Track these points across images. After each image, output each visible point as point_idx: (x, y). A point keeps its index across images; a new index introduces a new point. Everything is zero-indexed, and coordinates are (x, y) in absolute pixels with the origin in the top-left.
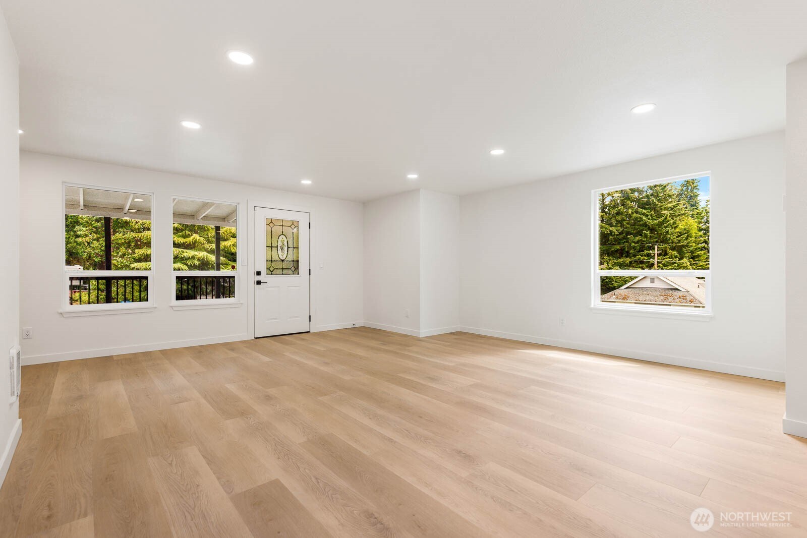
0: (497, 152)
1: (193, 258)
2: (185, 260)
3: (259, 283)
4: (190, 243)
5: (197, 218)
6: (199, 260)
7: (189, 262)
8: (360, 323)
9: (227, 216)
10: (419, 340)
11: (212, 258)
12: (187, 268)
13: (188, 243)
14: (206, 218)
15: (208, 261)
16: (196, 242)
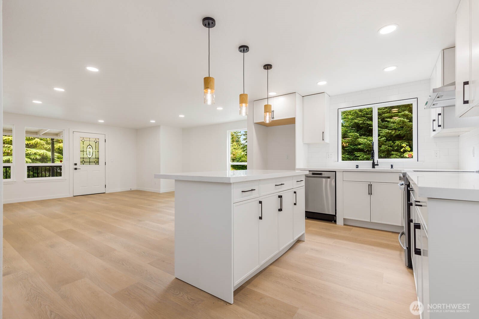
0: (182, 116)
1: (35, 154)
2: (29, 155)
3: (76, 169)
4: (33, 144)
5: (39, 134)
6: (40, 155)
7: (32, 157)
8: (134, 188)
9: (59, 133)
10: (159, 194)
11: (49, 154)
12: (30, 161)
13: (32, 144)
14: (45, 134)
15: (47, 156)
16: (37, 143)
